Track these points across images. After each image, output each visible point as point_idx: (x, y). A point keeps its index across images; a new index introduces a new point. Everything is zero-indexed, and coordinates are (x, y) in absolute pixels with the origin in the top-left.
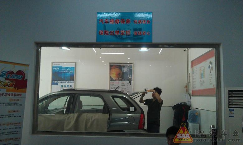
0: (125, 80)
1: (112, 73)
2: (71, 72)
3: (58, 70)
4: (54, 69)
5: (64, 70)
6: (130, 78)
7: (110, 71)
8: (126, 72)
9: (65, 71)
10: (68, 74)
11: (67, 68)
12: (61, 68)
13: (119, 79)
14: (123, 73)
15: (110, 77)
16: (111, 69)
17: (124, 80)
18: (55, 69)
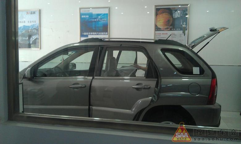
0: (177, 29)
1: (158, 20)
2: (104, 21)
3: (87, 19)
4: (82, 17)
5: (95, 18)
6: (184, 26)
7: (156, 17)
8: (178, 18)
9: (96, 20)
10: (100, 23)
11: (98, 15)
12: (91, 15)
13: (168, 28)
14: (174, 20)
15: (156, 26)
16: (157, 14)
17: (174, 29)
18: (84, 16)
